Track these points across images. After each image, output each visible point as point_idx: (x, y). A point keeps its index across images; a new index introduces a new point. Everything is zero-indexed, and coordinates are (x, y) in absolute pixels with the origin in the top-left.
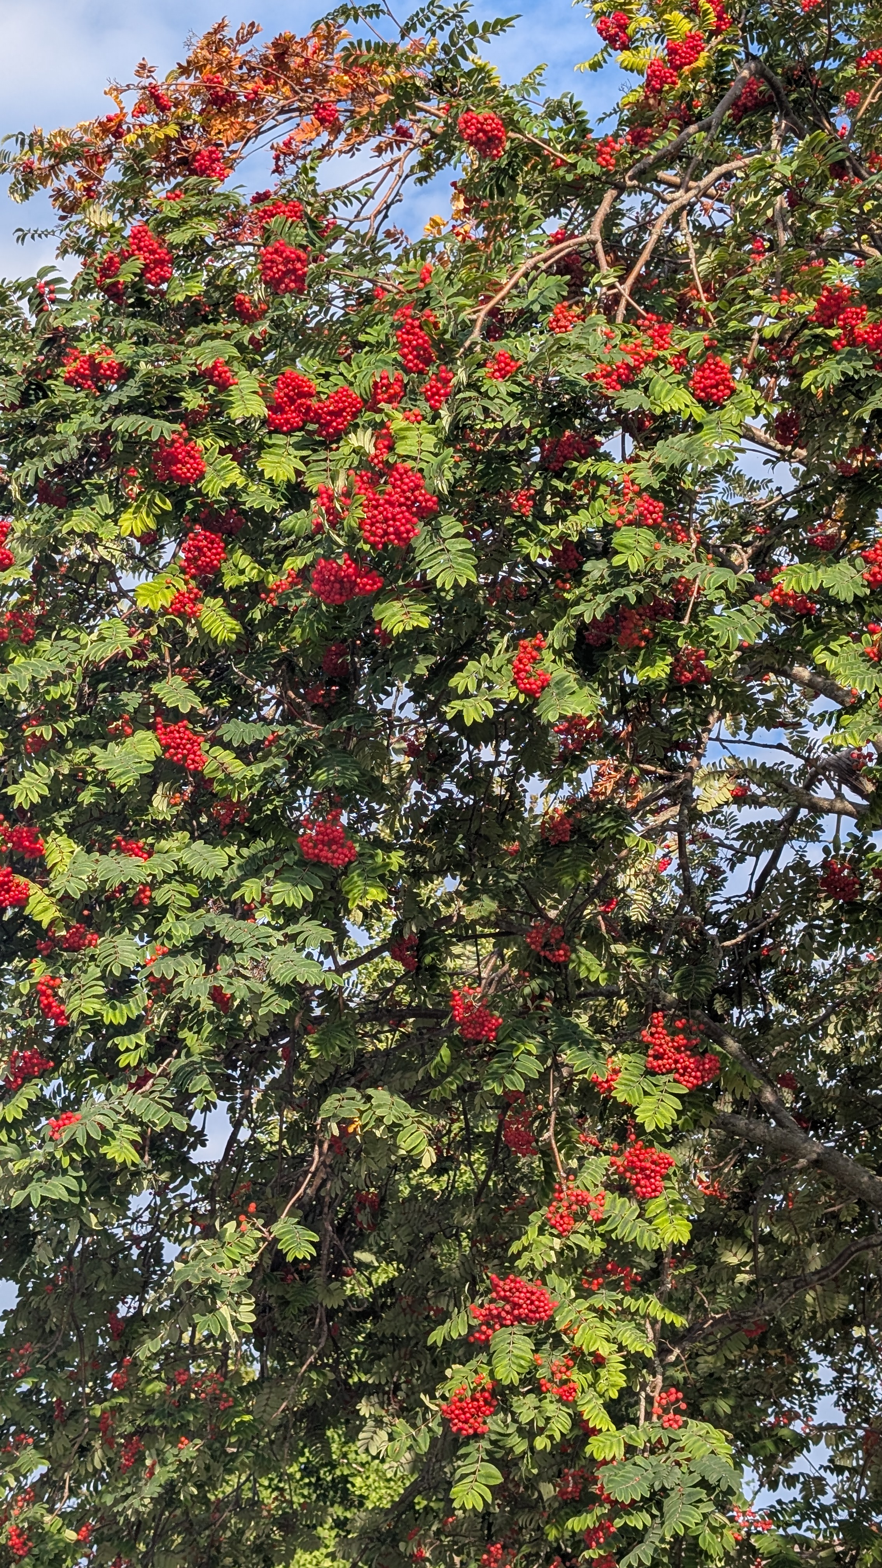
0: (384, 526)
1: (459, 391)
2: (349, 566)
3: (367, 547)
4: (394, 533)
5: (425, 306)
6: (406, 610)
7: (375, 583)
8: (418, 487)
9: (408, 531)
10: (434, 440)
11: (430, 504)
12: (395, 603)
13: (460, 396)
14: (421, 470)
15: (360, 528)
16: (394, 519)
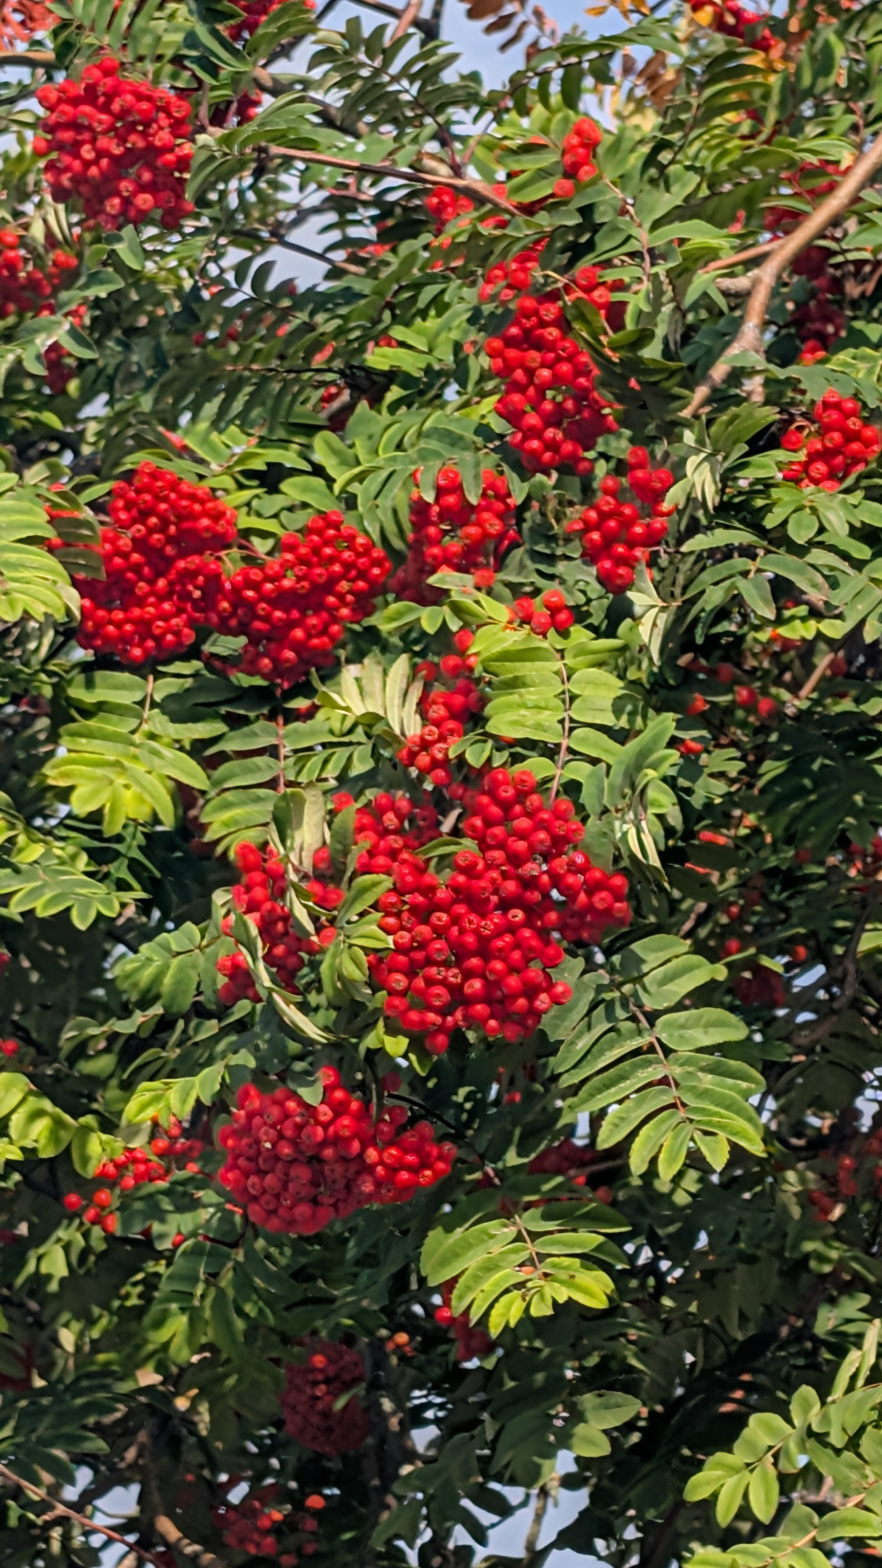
0: (453, 976)
1: (694, 528)
2: (339, 1109)
3: (396, 1045)
4: (486, 997)
5: (578, 251)
6: (530, 1249)
7: (424, 1164)
8: (560, 843)
9: (531, 991)
10: (615, 687)
11: (601, 900)
12: (492, 1226)
13: (698, 543)
14: (573, 788)
15: (375, 983)
16: (484, 950)
